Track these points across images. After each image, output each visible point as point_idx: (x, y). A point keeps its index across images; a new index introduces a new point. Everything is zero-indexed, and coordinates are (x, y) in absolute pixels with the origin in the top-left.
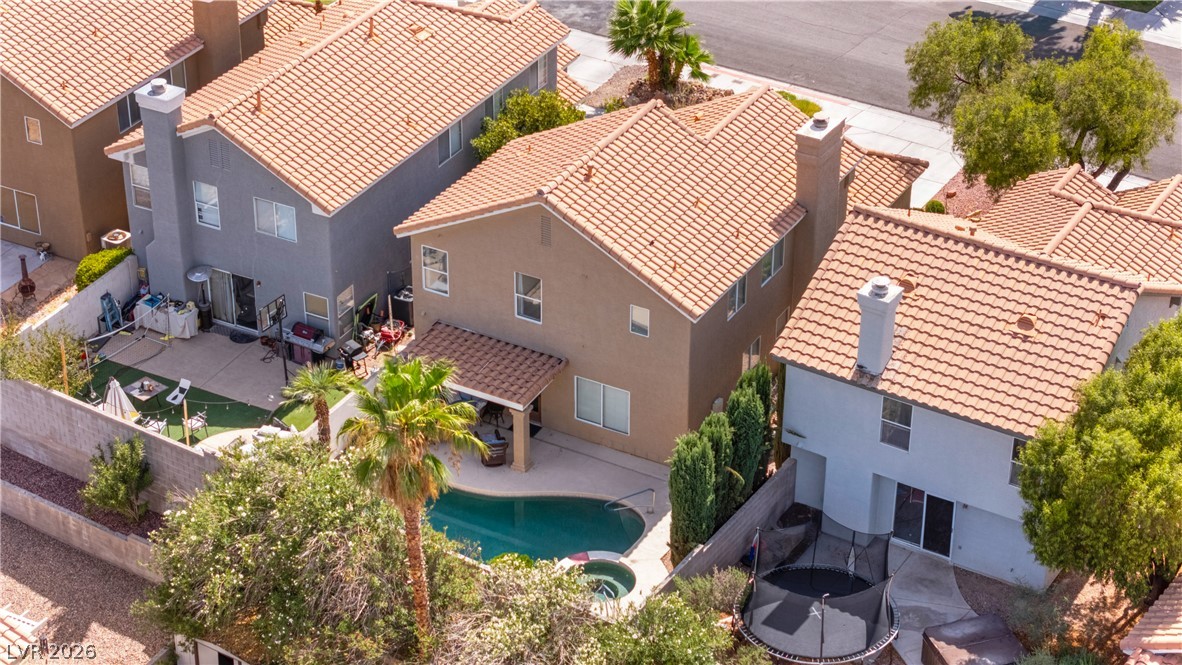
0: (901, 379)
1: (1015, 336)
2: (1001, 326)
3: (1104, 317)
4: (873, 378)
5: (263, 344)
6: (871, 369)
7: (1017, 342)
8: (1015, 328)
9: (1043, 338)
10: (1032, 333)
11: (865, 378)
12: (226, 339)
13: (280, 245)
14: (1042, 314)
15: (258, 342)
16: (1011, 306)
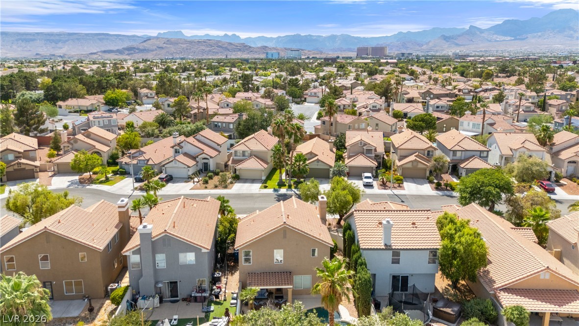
0: (396, 244)
1: (413, 227)
2: (409, 226)
3: (428, 218)
4: (390, 246)
5: (183, 301)
6: (388, 244)
7: (415, 229)
8: (412, 226)
9: (420, 226)
10: (416, 226)
11: (388, 247)
12: (170, 303)
13: (188, 267)
14: (417, 221)
15: (181, 301)
16: (410, 221)
